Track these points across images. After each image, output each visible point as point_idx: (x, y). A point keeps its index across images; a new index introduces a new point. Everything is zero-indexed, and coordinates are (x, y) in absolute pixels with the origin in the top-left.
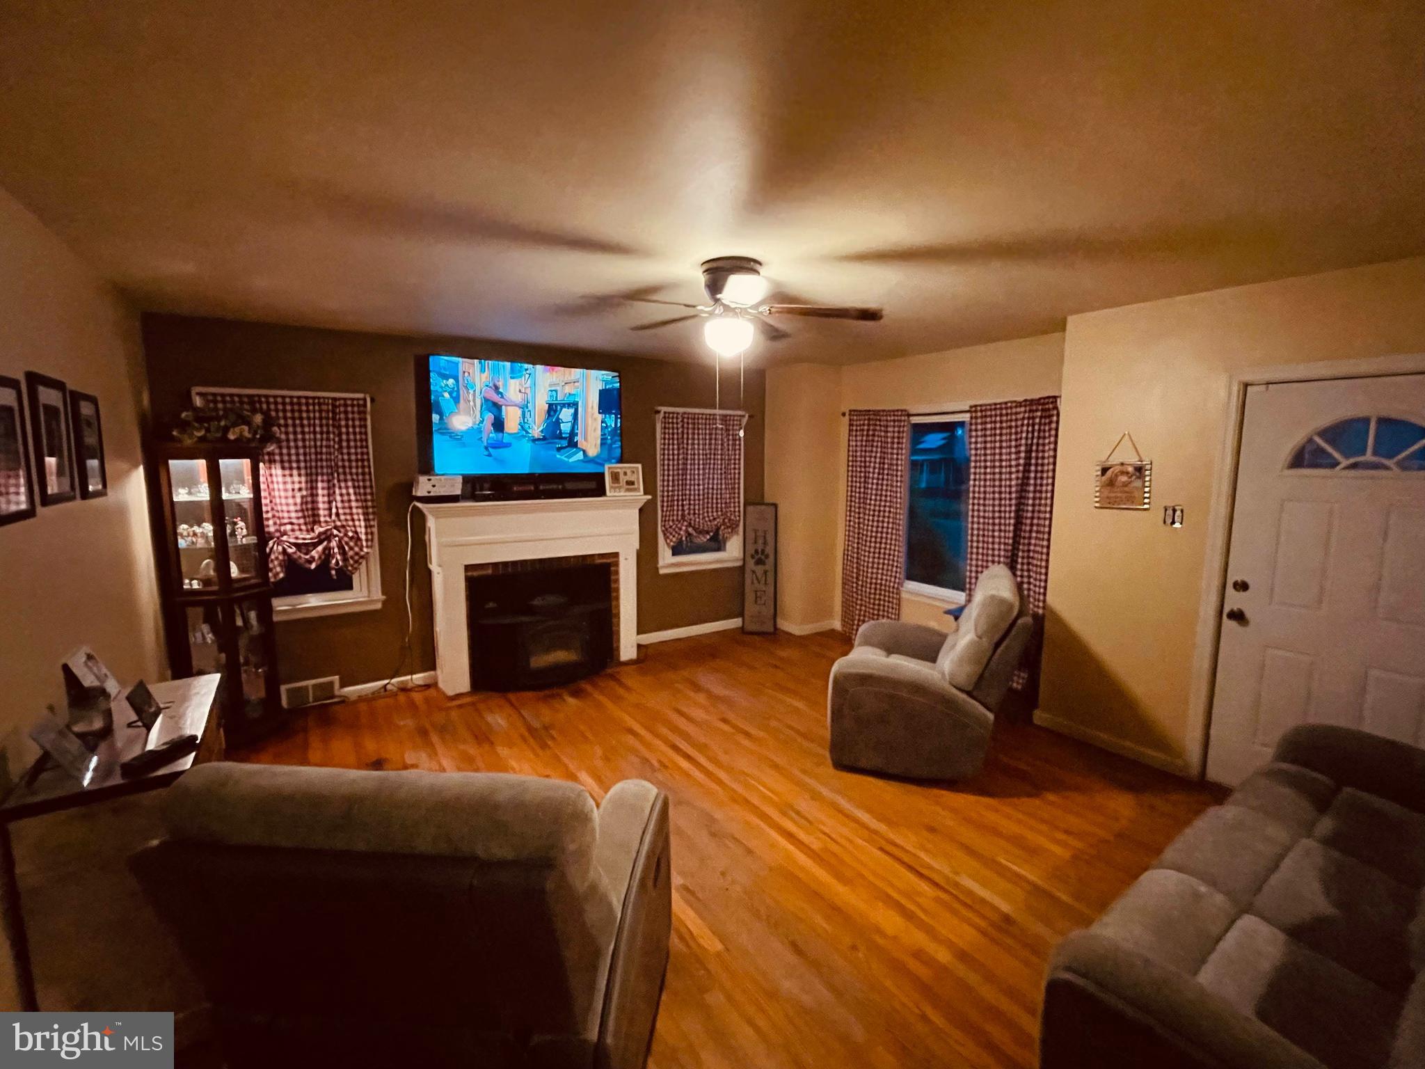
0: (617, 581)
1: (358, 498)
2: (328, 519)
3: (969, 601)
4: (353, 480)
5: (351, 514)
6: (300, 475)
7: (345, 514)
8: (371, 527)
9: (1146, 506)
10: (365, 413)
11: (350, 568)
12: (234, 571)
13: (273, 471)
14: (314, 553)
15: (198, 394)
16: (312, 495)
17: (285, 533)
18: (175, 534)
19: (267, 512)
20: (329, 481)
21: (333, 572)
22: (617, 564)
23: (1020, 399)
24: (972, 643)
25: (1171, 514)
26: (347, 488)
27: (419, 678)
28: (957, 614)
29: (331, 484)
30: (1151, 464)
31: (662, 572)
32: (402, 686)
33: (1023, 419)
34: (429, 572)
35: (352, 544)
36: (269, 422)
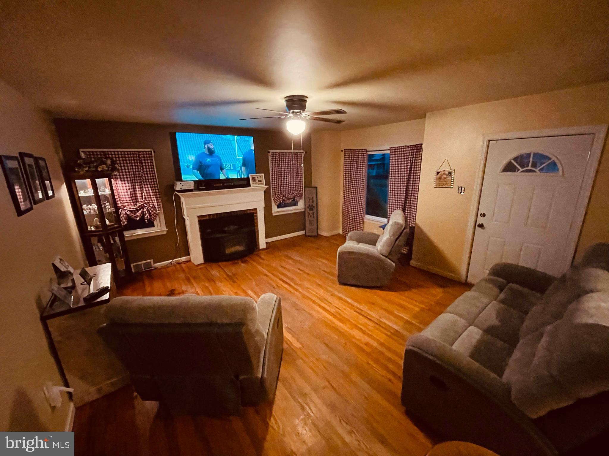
0: (257, 219)
1: (153, 191)
2: (142, 200)
3: (388, 222)
4: (150, 184)
5: (151, 198)
6: (128, 183)
7: (148, 198)
8: (159, 202)
9: (452, 187)
10: (152, 157)
11: (152, 219)
12: (108, 222)
13: (117, 182)
14: (138, 214)
15: (82, 152)
16: (134, 191)
17: (125, 206)
18: (82, 209)
19: (117, 199)
20: (140, 185)
21: (146, 221)
22: (256, 213)
23: (408, 145)
24: (388, 239)
25: (461, 190)
26: (148, 187)
27: (184, 259)
28: (383, 227)
29: (141, 186)
30: (454, 171)
31: (274, 215)
32: (178, 262)
33: (409, 153)
34: (184, 219)
35: (152, 209)
36: (114, 163)
